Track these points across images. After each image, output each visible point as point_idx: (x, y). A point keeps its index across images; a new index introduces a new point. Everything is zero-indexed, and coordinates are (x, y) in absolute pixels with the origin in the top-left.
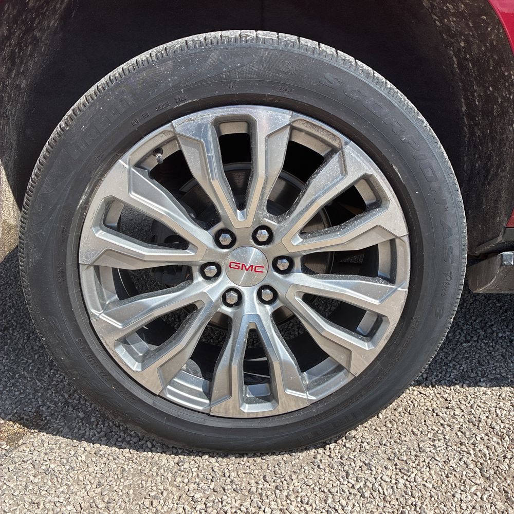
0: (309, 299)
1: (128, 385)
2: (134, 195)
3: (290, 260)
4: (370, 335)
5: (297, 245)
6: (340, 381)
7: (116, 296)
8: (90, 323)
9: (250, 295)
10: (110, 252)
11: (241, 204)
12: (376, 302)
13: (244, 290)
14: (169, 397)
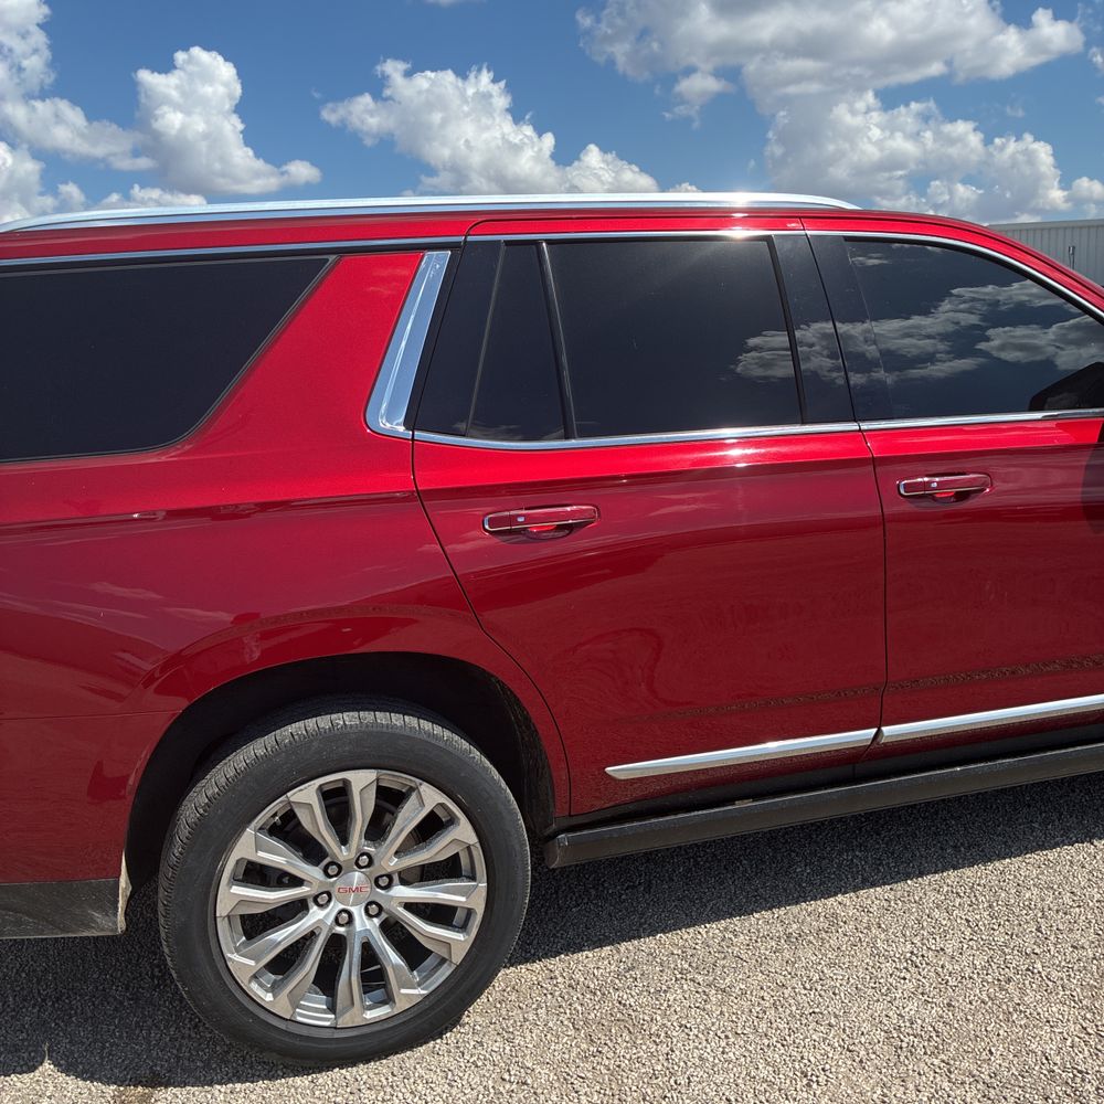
0: (410, 907)
1: (263, 1015)
2: (261, 854)
3: (389, 876)
4: (463, 928)
5: (393, 864)
6: (445, 972)
7: (244, 938)
8: (227, 966)
9: (358, 912)
10: (243, 901)
11: (344, 840)
12: (463, 899)
13: (353, 909)
14: (299, 1019)
